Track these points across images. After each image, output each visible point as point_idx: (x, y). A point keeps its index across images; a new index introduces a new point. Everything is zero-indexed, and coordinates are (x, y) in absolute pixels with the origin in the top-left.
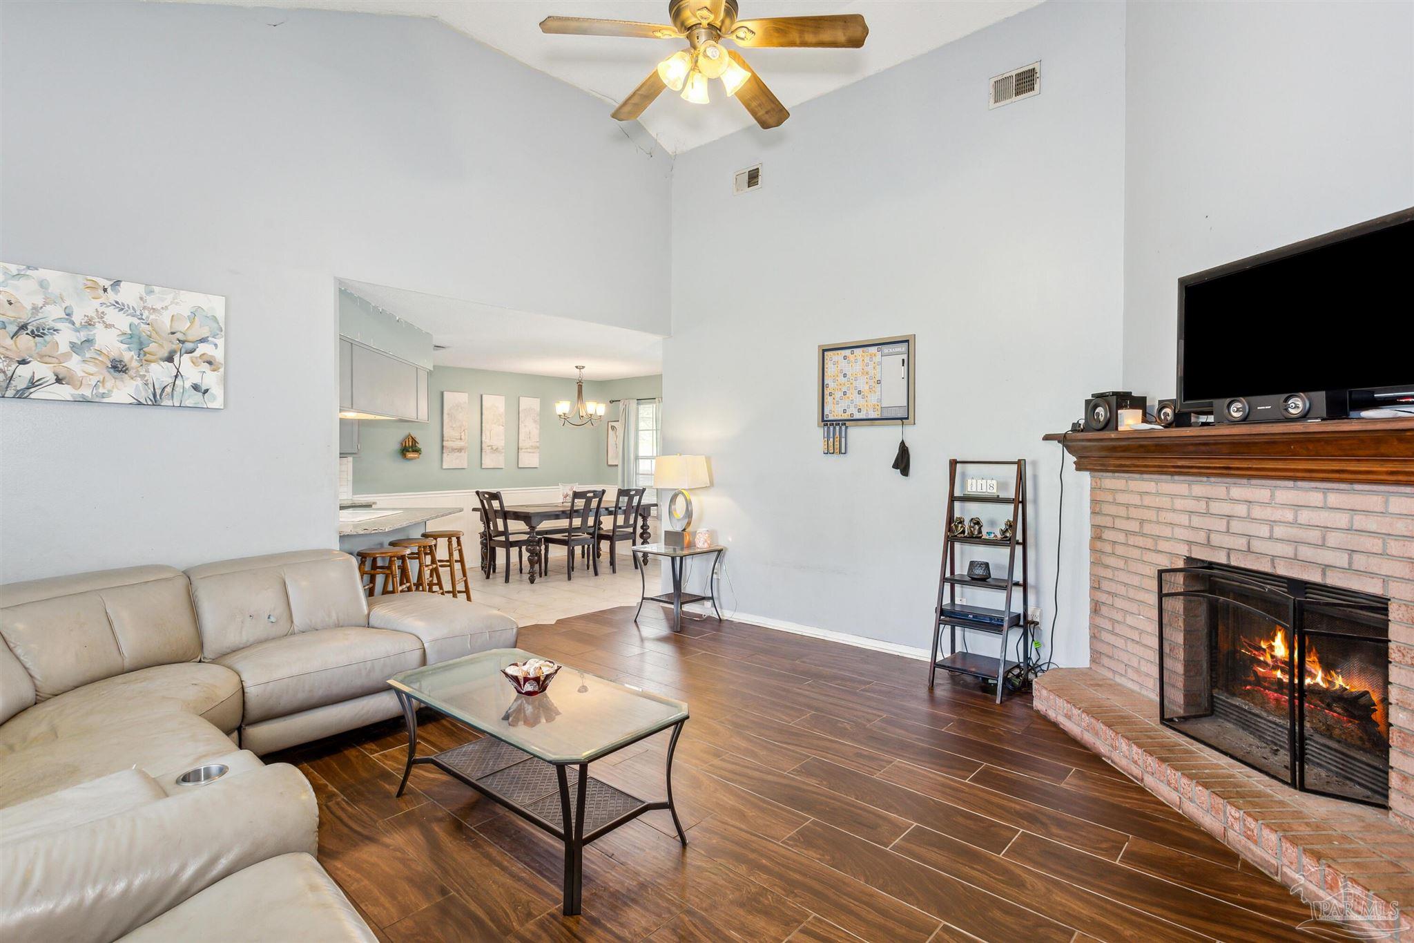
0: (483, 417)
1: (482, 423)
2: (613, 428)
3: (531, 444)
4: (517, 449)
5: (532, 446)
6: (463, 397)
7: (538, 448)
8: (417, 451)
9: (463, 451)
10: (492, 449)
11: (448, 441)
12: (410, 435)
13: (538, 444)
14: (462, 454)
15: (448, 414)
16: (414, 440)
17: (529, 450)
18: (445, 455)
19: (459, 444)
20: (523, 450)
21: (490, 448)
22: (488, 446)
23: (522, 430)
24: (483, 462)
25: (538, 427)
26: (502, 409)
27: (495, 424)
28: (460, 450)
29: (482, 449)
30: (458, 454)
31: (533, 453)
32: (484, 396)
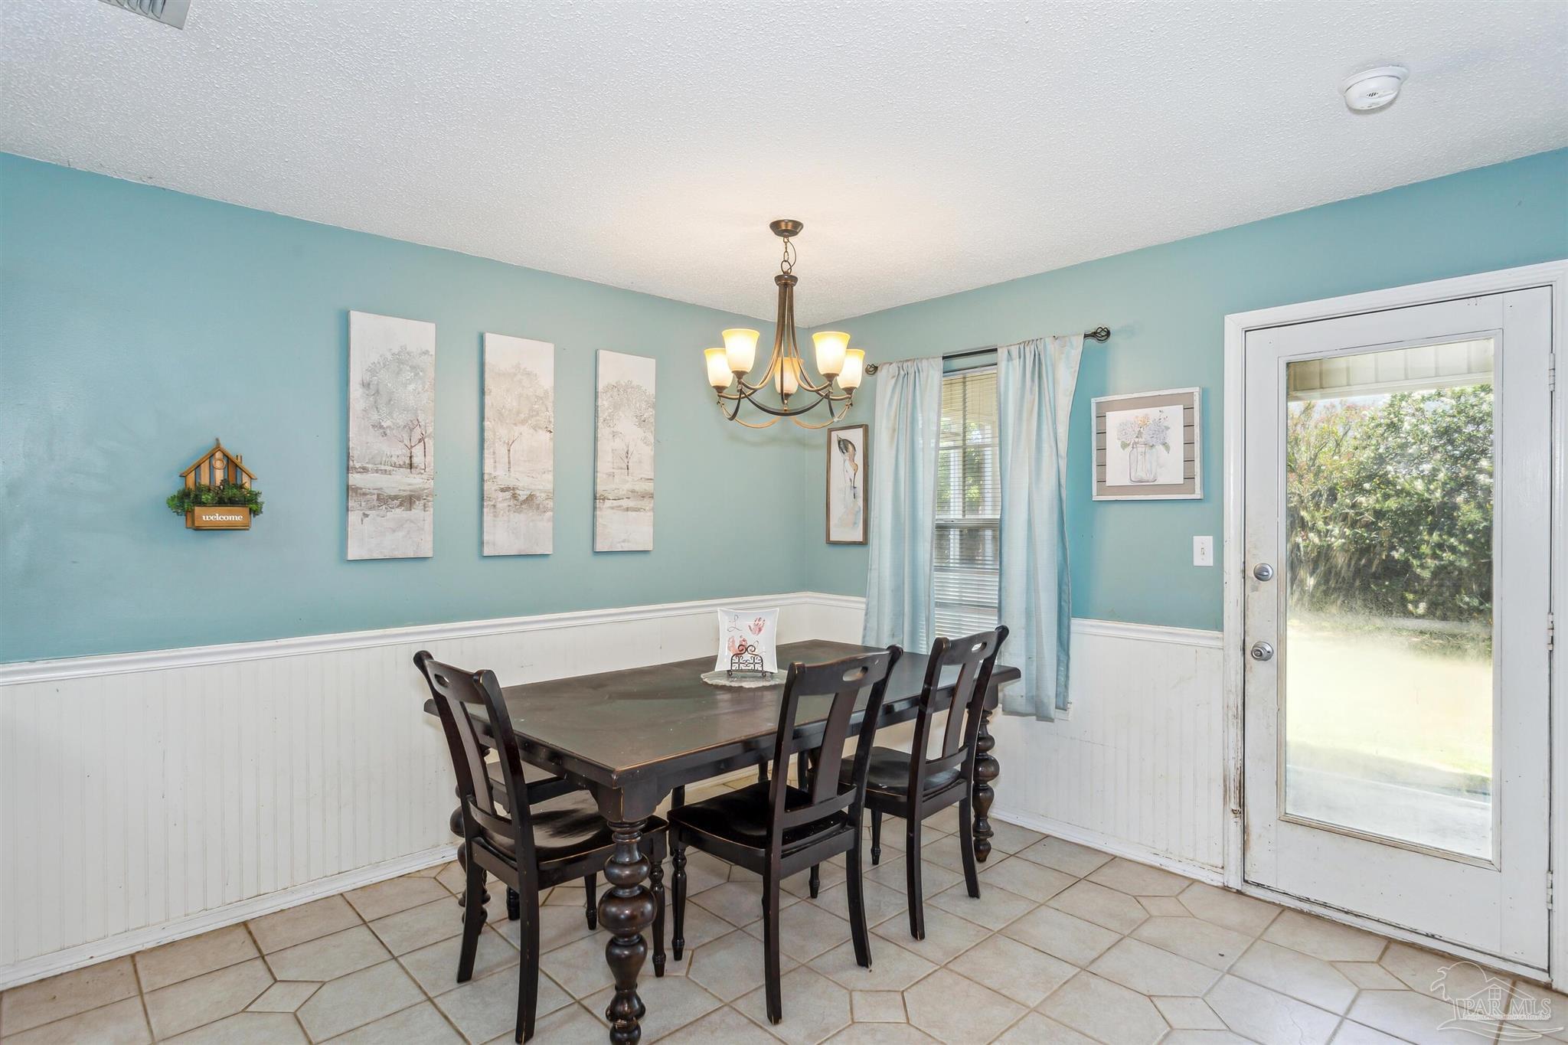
0: (488, 399)
1: (482, 418)
2: (844, 445)
3: (628, 486)
4: (590, 496)
5: (633, 491)
6: (419, 336)
7: (652, 496)
8: (249, 502)
9: (419, 504)
10: (514, 497)
11: (365, 470)
12: (218, 448)
13: (649, 487)
14: (417, 512)
15: (366, 385)
16: (233, 465)
17: (625, 503)
18: (354, 517)
19: (401, 482)
20: (608, 503)
21: (508, 495)
22: (503, 490)
23: (606, 446)
24: (486, 538)
25: (651, 439)
26: (546, 381)
27: (523, 422)
28: (409, 500)
29: (482, 499)
30: (399, 513)
31: (637, 510)
32: (489, 338)
